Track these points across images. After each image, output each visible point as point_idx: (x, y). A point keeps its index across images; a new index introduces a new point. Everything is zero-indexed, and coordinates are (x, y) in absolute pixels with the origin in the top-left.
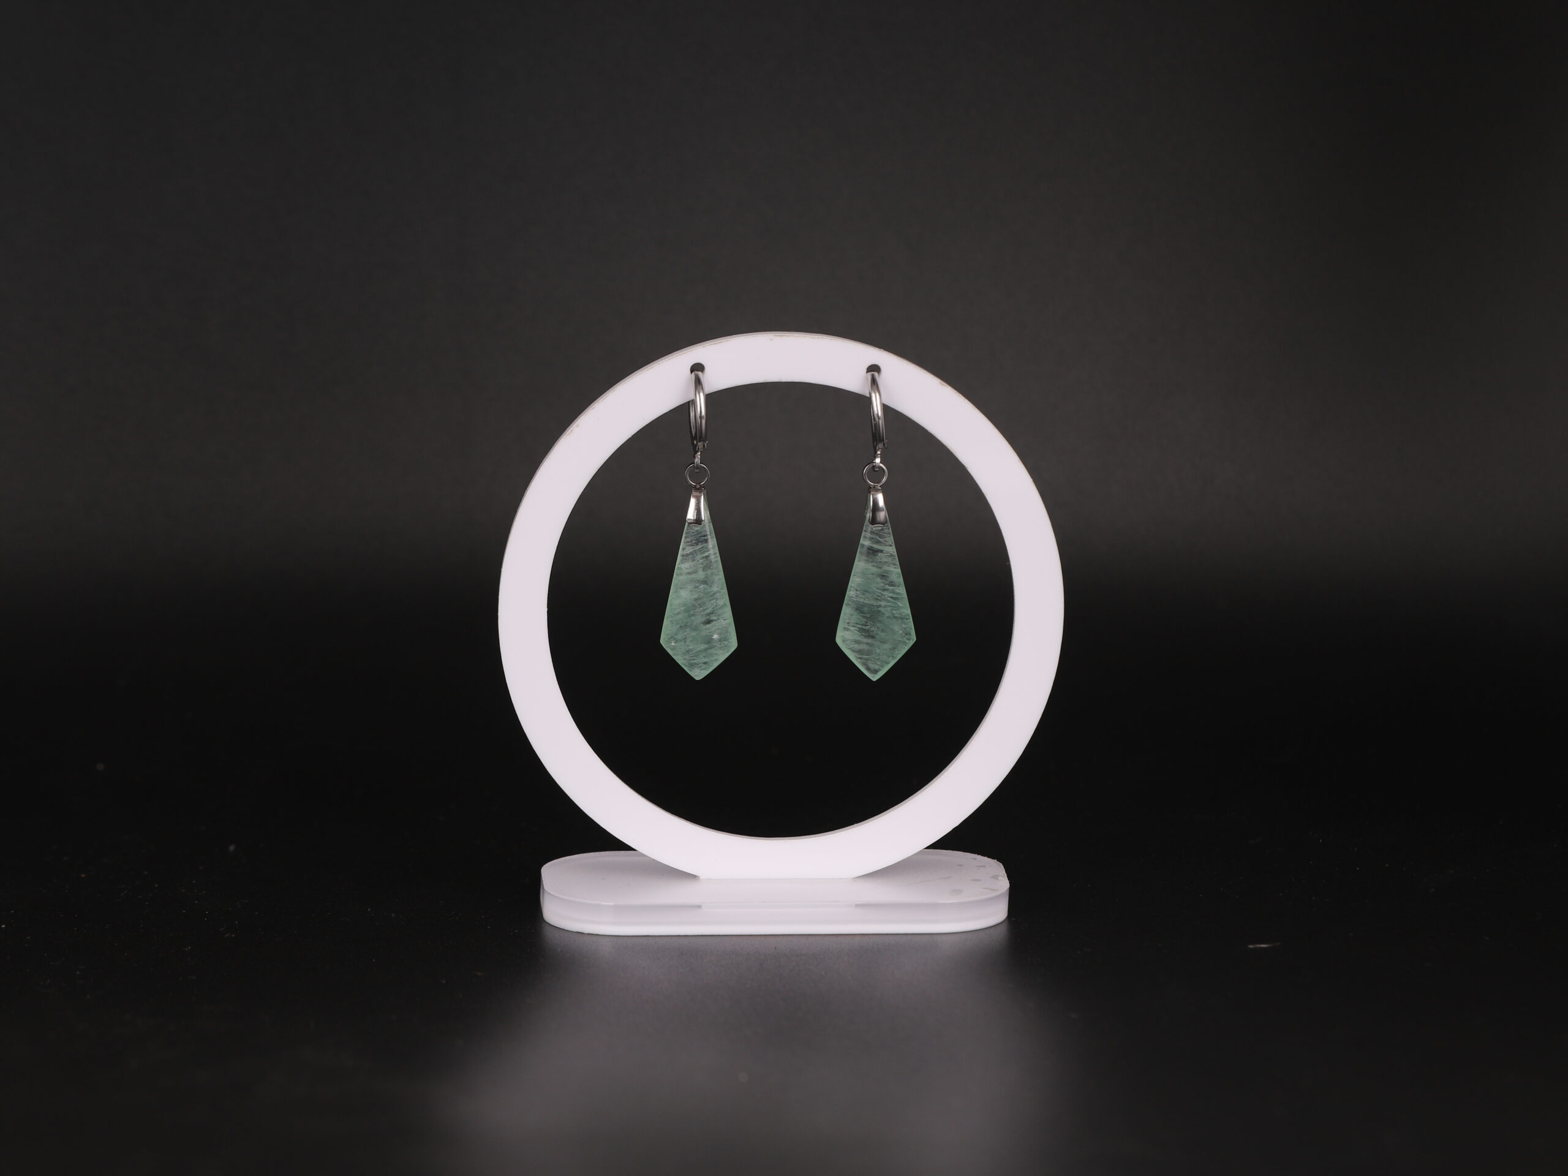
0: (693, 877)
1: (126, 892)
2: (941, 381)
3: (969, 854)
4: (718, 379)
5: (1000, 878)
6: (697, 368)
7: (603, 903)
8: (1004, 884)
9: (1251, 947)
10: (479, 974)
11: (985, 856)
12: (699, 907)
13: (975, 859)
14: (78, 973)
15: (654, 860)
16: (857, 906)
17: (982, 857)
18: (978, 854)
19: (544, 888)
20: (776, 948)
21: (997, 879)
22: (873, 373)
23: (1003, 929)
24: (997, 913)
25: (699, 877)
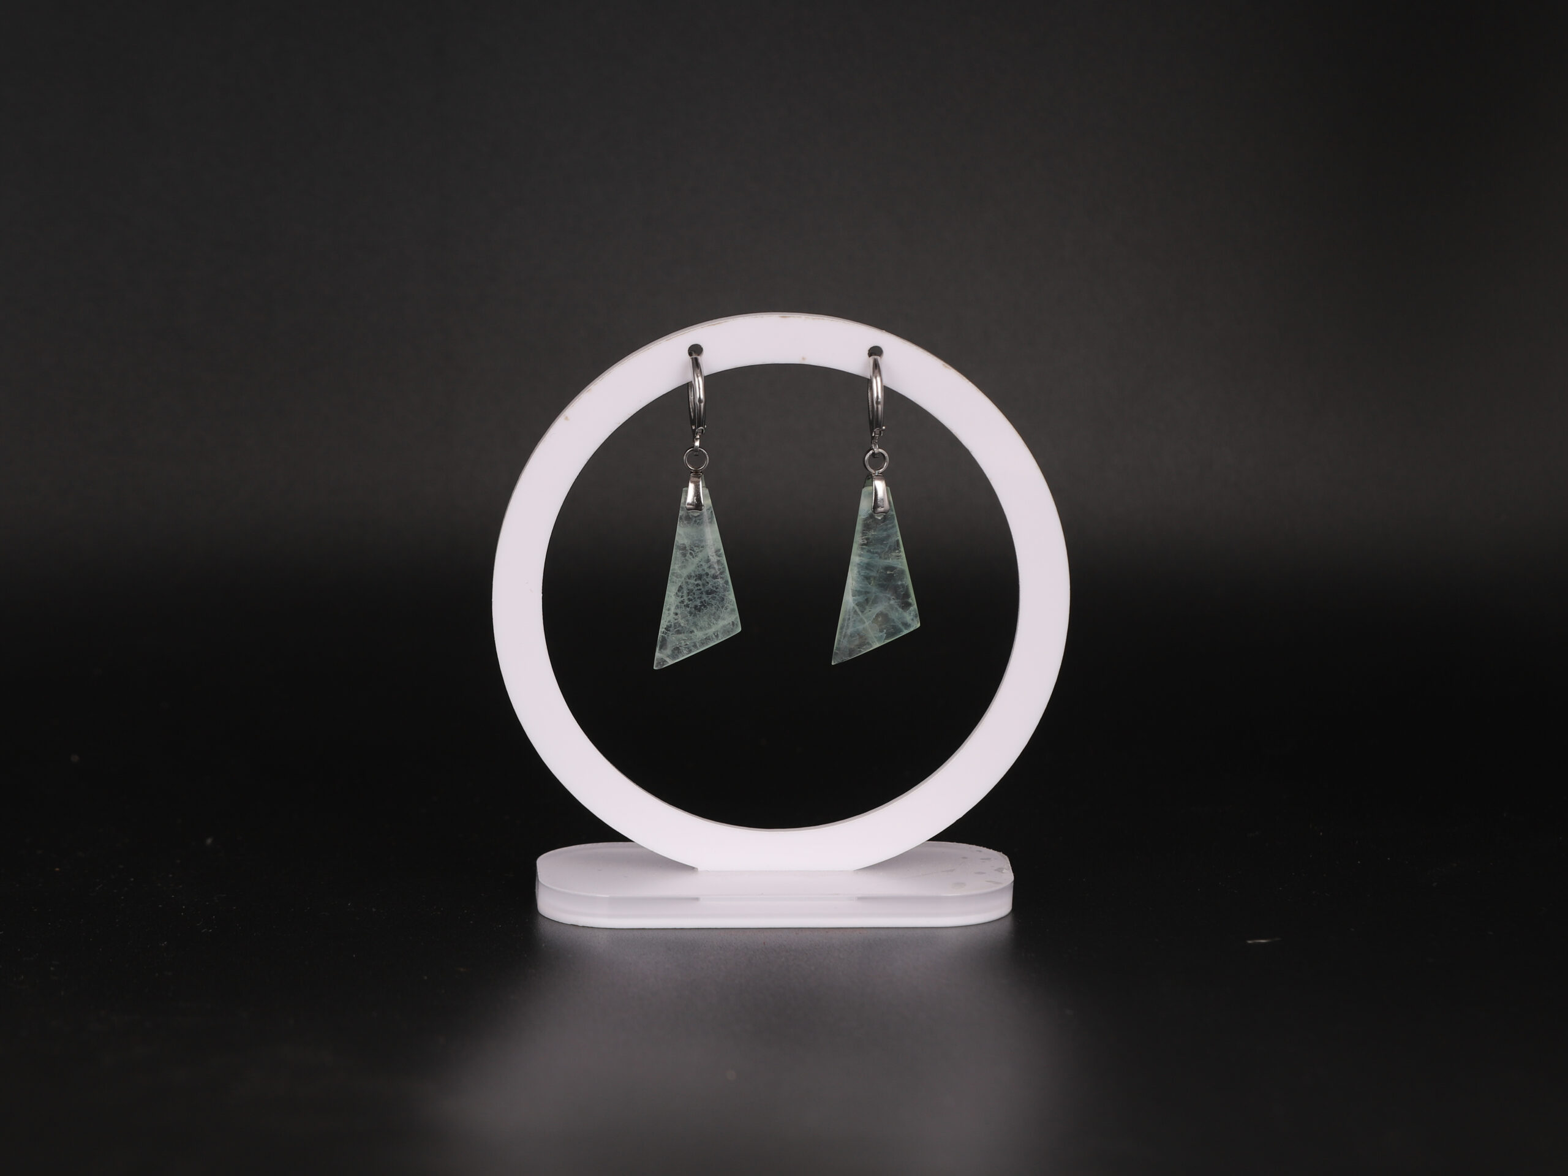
0: (692, 869)
1: (101, 885)
2: (944, 363)
3: (974, 846)
4: (715, 362)
5: (1004, 871)
6: (695, 351)
7: (598, 895)
8: (1008, 877)
9: (1250, 942)
10: (462, 970)
11: (990, 849)
12: (697, 899)
13: (980, 851)
14: (52, 969)
15: (652, 852)
16: (861, 899)
17: (988, 850)
18: (984, 847)
19: (538, 880)
20: (764, 943)
21: (1003, 873)
22: (876, 357)
23: (1008, 923)
24: (1000, 907)
25: (697, 869)
